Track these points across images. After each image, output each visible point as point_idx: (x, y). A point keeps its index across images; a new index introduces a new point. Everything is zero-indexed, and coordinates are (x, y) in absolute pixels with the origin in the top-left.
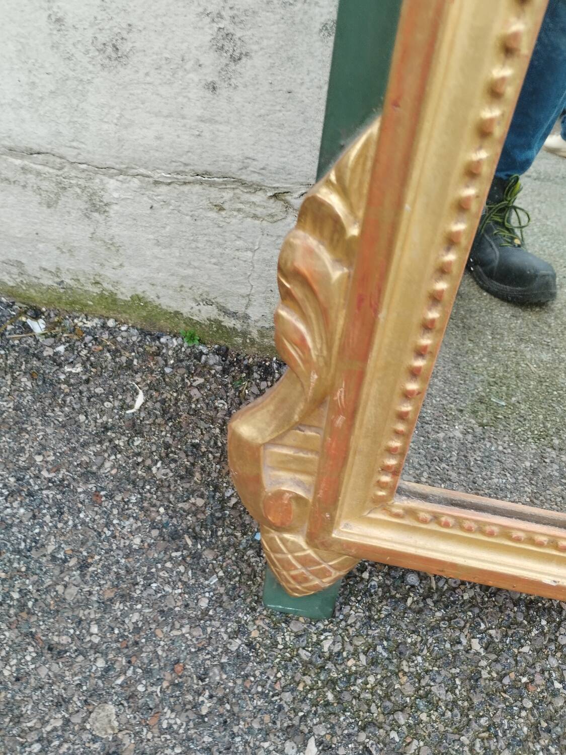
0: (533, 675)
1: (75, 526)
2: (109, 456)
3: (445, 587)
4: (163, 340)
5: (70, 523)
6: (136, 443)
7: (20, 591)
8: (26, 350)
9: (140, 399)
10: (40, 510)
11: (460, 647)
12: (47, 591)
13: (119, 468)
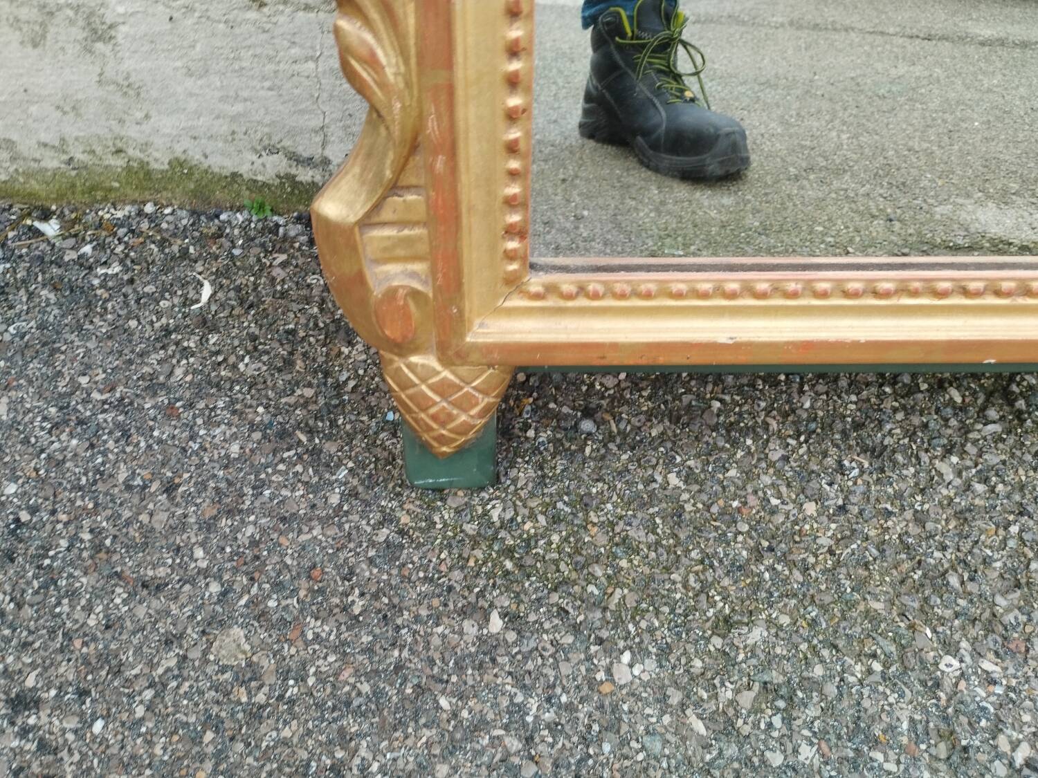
0: (745, 497)
1: (149, 447)
2: (178, 362)
3: (629, 428)
4: (223, 217)
5: (143, 444)
6: (211, 342)
7: (91, 531)
8: (41, 259)
9: (207, 291)
10: (99, 437)
11: (654, 485)
12: (128, 523)
13: (195, 372)
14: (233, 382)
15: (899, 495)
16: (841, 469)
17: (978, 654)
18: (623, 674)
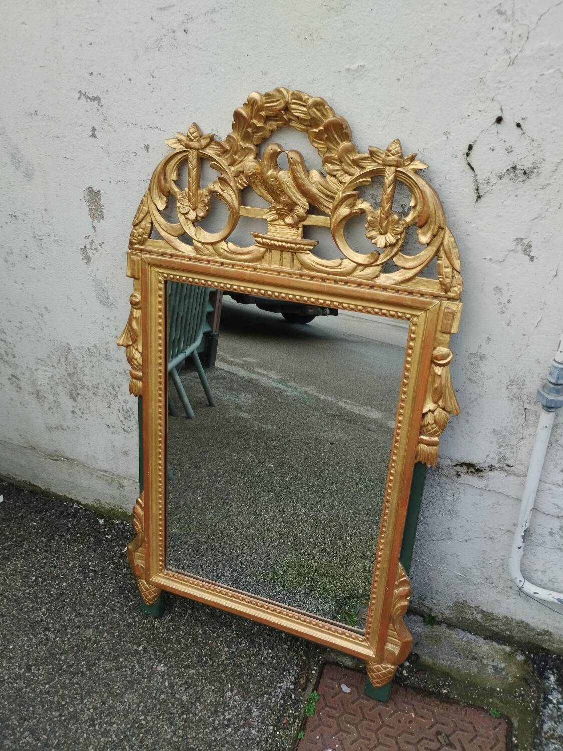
0: (213, 641)
2: (111, 565)
5: (94, 583)
7: (75, 599)
8: (96, 529)
10: (87, 578)
11: (195, 631)
12: (83, 600)
13: (114, 569)
14: (120, 574)
15: (249, 654)
16: (240, 643)
17: (236, 695)
18: (159, 669)
